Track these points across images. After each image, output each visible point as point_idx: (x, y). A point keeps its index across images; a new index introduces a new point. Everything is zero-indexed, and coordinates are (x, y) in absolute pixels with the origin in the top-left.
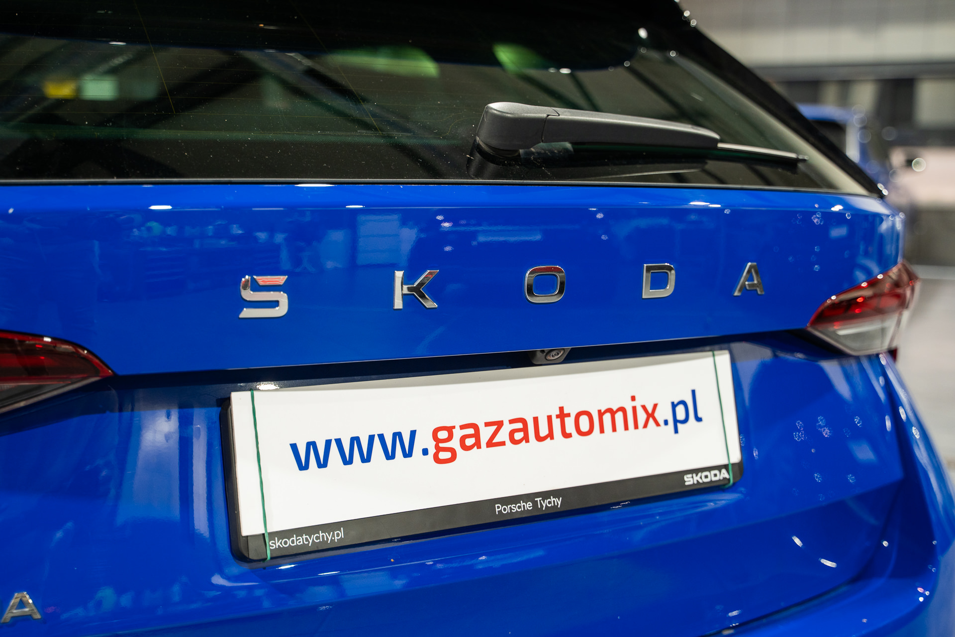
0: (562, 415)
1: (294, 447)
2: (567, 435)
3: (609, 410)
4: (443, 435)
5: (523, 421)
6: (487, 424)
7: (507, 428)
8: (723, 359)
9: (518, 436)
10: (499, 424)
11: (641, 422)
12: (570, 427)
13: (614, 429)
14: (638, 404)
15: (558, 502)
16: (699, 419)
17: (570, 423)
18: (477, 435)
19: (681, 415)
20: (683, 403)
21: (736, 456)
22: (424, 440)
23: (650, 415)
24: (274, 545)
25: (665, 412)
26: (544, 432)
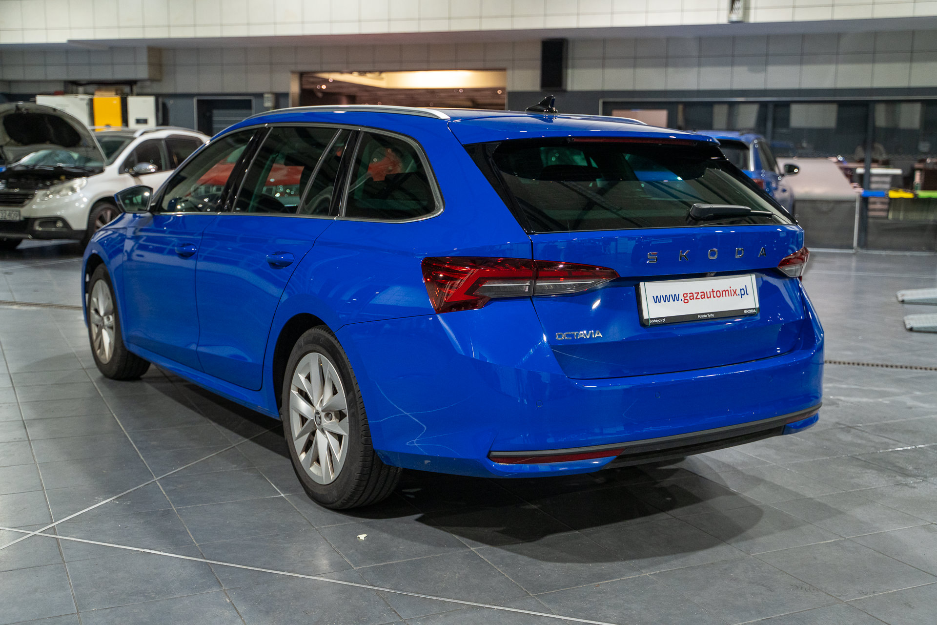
0: (713, 291)
1: (653, 297)
2: (714, 297)
3: (724, 290)
4: (685, 295)
5: (703, 292)
6: (695, 293)
7: (700, 294)
8: (754, 276)
9: (703, 297)
10: (698, 293)
11: (732, 295)
12: (715, 295)
13: (726, 296)
14: (731, 289)
15: (713, 315)
16: (747, 294)
17: (715, 293)
18: (693, 296)
19: (743, 293)
20: (743, 289)
21: (758, 306)
22: (681, 297)
23: (735, 292)
24: (651, 322)
25: (738, 292)
26: (709, 296)
